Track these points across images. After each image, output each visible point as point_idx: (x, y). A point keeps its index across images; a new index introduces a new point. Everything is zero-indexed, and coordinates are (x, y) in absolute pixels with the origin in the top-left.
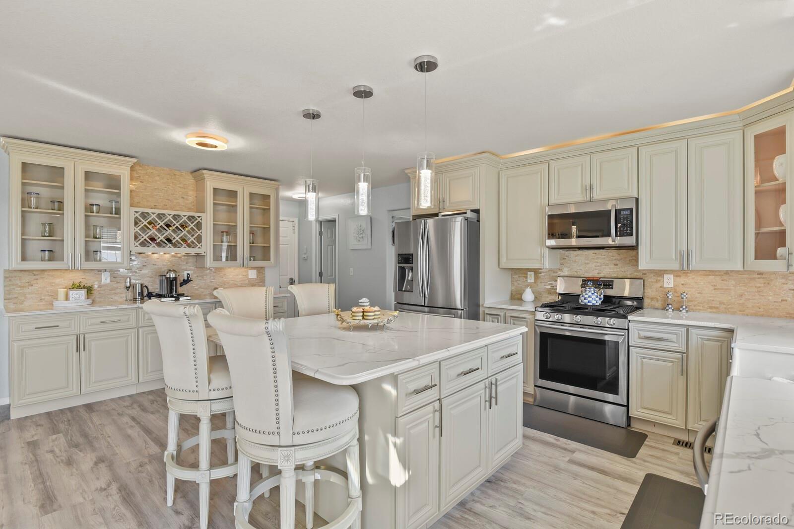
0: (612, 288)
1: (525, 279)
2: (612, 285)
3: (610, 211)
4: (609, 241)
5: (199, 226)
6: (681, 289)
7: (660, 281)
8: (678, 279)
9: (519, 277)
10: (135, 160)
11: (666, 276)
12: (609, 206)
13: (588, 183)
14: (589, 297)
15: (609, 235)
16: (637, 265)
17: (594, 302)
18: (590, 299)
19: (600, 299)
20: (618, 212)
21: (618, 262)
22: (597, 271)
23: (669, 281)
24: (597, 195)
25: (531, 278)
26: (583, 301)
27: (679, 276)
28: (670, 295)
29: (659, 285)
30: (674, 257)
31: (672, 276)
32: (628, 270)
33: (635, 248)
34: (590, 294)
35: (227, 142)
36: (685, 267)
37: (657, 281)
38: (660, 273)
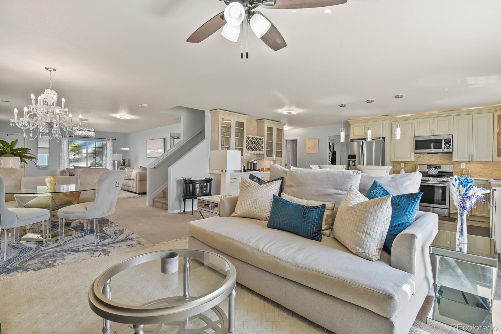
0: (440, 169)
1: (400, 166)
2: (440, 167)
3: (442, 140)
4: (441, 151)
5: (262, 142)
6: (468, 169)
7: (459, 166)
8: (467, 165)
9: (397, 165)
10: (248, 116)
11: (462, 164)
12: (441, 138)
13: (432, 128)
14: (433, 171)
15: (441, 148)
16: (452, 160)
17: (434, 173)
18: (433, 172)
19: (437, 172)
20: (445, 140)
21: (442, 159)
22: (433, 162)
23: (463, 166)
24: (436, 133)
25: (403, 165)
26: (430, 173)
27: (467, 164)
28: (464, 171)
29: (459, 167)
30: (467, 157)
31: (464, 164)
32: (447, 162)
33: (451, 153)
34: (433, 170)
35: (296, 111)
36: (471, 160)
37: (458, 166)
38: (460, 163)
